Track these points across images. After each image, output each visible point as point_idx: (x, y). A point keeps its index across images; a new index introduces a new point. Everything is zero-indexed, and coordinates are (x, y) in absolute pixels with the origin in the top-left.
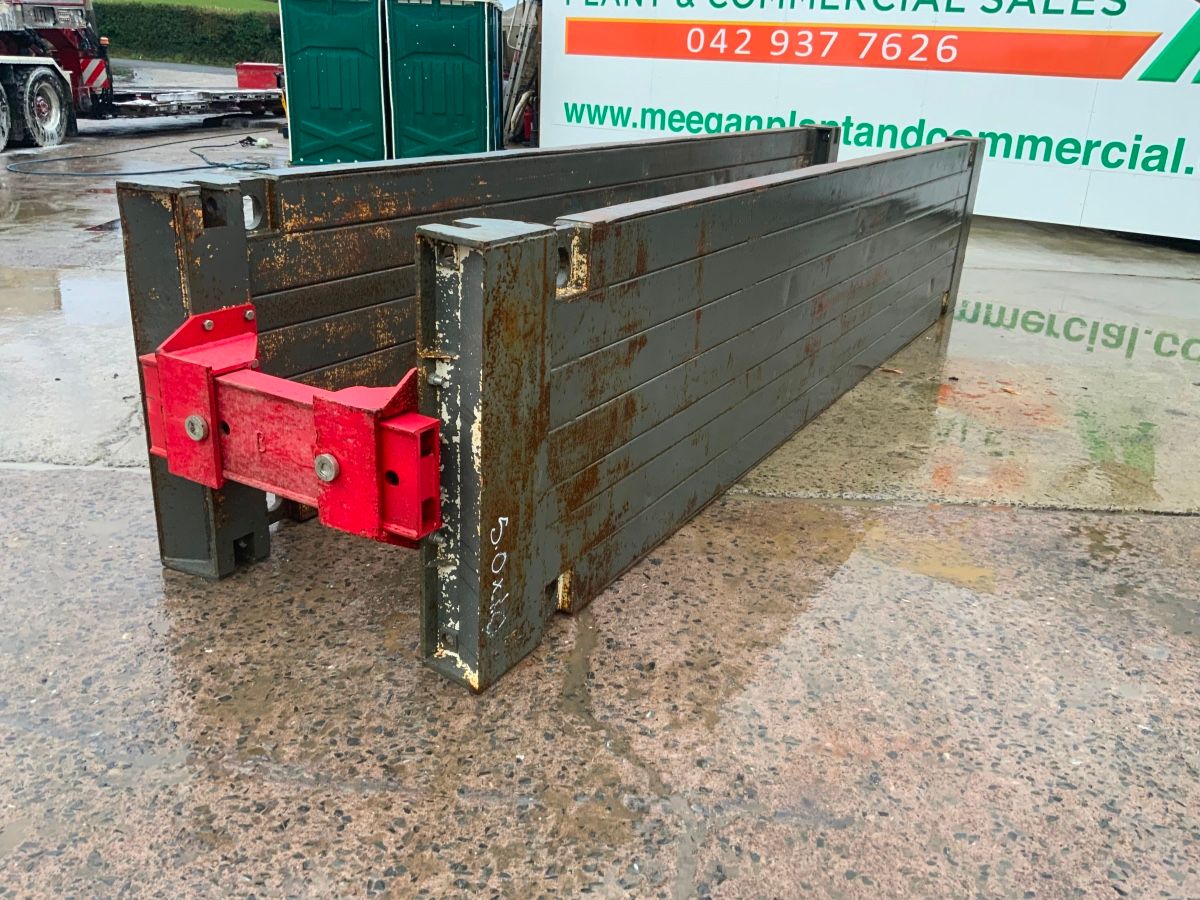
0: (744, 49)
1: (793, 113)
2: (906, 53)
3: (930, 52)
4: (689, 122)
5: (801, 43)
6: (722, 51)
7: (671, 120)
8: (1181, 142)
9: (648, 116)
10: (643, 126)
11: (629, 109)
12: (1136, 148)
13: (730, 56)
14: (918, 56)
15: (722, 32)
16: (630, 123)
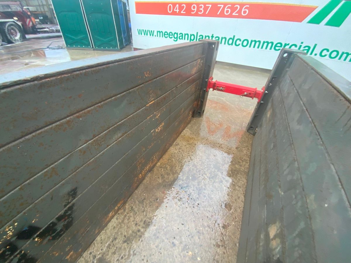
0: (184, 11)
1: (197, 33)
3: (240, 12)
4: (169, 35)
5: (200, 9)
6: (177, 12)
7: (165, 35)
9: (159, 33)
10: (157, 36)
11: (154, 31)
13: (179, 14)
14: (235, 13)
15: (177, 5)
16: (154, 35)
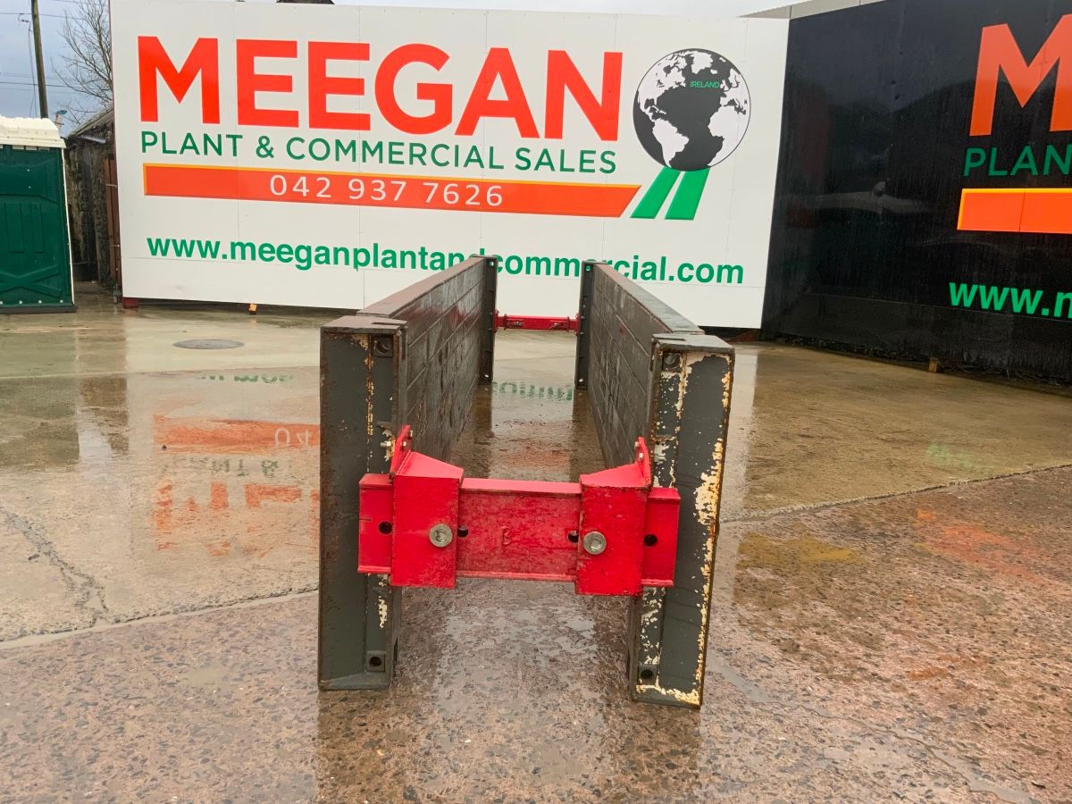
0: (325, 193)
1: (376, 246)
2: (463, 198)
3: (482, 197)
4: (280, 252)
5: (375, 190)
6: (305, 195)
7: (261, 252)
8: (664, 259)
9: (238, 249)
10: (233, 257)
11: (218, 243)
12: (636, 265)
13: (311, 198)
14: (472, 201)
15: (303, 179)
16: (219, 256)
